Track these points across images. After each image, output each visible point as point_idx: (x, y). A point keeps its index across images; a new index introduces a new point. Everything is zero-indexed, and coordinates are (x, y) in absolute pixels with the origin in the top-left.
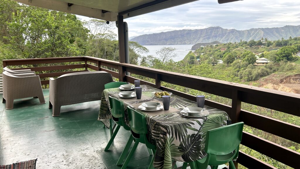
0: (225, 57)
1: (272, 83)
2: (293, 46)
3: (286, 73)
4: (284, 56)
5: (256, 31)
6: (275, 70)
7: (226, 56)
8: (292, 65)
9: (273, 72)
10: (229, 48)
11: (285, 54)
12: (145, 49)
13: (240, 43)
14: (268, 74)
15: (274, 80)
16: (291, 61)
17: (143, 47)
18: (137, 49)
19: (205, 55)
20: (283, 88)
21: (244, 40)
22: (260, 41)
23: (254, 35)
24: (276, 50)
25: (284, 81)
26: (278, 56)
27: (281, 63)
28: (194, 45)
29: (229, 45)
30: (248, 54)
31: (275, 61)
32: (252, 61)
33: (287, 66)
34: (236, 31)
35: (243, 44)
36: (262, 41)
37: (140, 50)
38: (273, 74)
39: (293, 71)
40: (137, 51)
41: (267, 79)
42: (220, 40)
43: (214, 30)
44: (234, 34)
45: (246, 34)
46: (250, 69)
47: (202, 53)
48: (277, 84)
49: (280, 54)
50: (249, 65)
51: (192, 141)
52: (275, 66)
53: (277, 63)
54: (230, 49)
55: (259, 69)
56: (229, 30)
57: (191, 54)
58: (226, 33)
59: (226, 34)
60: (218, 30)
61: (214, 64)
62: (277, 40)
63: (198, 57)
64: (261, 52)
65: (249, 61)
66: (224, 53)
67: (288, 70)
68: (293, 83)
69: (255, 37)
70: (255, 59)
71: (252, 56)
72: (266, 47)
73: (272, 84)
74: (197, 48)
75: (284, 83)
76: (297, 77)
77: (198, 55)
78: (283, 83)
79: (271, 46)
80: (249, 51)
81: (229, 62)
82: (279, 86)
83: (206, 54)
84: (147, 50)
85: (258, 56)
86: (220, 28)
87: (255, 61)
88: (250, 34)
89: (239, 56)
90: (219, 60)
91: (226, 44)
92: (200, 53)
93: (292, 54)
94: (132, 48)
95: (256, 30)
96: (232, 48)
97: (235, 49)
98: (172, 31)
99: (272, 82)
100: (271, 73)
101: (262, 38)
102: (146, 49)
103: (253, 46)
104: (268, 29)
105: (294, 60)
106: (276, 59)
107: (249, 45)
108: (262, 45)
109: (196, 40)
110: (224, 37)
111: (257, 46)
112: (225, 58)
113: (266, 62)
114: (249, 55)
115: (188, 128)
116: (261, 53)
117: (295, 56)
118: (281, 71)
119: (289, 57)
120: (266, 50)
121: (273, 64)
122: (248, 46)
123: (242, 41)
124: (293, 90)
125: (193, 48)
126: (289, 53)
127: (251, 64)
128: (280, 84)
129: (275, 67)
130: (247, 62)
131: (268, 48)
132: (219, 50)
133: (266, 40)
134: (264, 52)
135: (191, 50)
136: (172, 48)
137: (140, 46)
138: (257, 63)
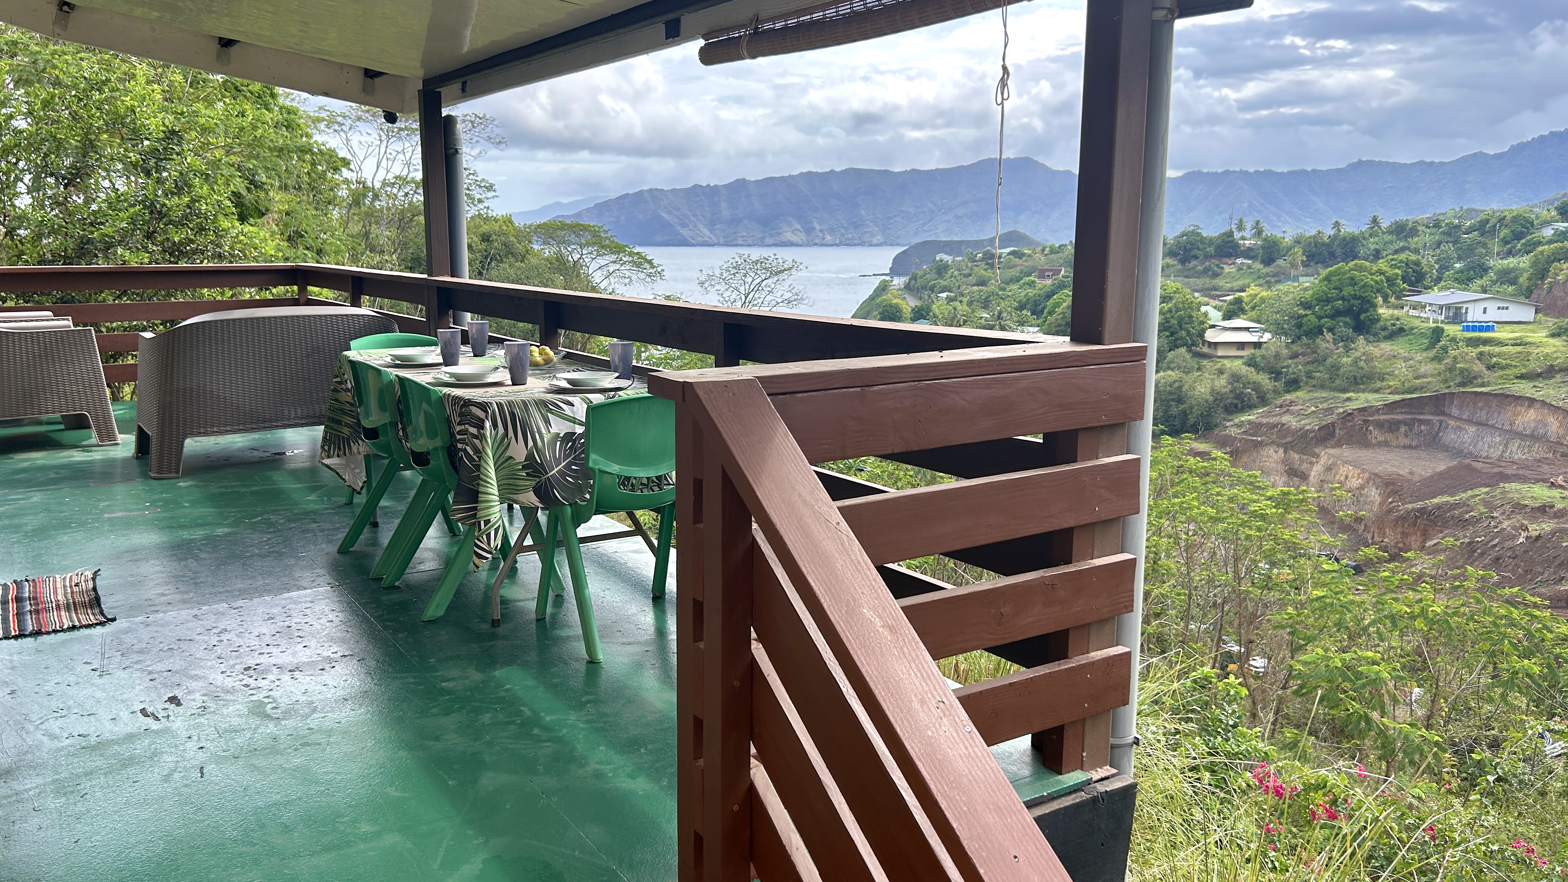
0: (1052, 313)
1: (1278, 446)
2: (1382, 264)
3: (1346, 396)
4: (1337, 314)
6: (1295, 381)
7: (1059, 311)
8: (1376, 358)
9: (1287, 391)
11: (1343, 299)
12: (641, 263)
14: (1262, 401)
15: (1288, 429)
16: (1371, 338)
17: (631, 254)
18: (602, 261)
19: (956, 304)
20: (1329, 469)
22: (1230, 234)
25: (1339, 432)
26: (1308, 312)
27: (1324, 345)
28: (905, 252)
31: (1299, 338)
32: (1188, 332)
33: (1350, 360)
36: (1237, 235)
38: (1287, 398)
39: (1378, 385)
41: (1256, 424)
42: (1036, 226)
46: (1174, 374)
47: (942, 292)
48: (1305, 450)
49: (1319, 300)
50: (1170, 356)
51: (565, 450)
52: (1298, 360)
53: (1308, 345)
55: (1221, 372)
57: (886, 296)
58: (1065, 191)
59: (1063, 199)
60: (1028, 174)
62: (1313, 232)
63: (921, 312)
65: (1173, 334)
66: (1050, 295)
67: (1355, 378)
68: (1379, 444)
69: (1207, 216)
70: (1203, 323)
71: (1184, 309)
72: (1258, 266)
73: (1281, 450)
74: (918, 264)
75: (1339, 444)
76: (1398, 417)
77: (918, 303)
78: (1332, 441)
79: (1280, 261)
80: (1171, 282)
82: (1315, 460)
83: (962, 295)
84: (653, 267)
85: (1217, 308)
86: (1037, 164)
87: (1201, 336)
88: (1184, 202)
92: (931, 289)
93: (1379, 301)
95: (1215, 176)
98: (792, 178)
99: (1279, 441)
100: (1277, 393)
101: (1241, 222)
102: (650, 262)
103: (1196, 258)
104: (1268, 176)
105: (1387, 334)
106: (1299, 326)
107: (1175, 255)
108: (1237, 256)
109: (913, 225)
110: (1055, 214)
111: (1215, 261)
112: (1052, 319)
113: (1255, 339)
116: (1231, 297)
117: (1390, 312)
118: (1322, 387)
119: (1363, 316)
120: (1259, 281)
121: (1285, 351)
125: (897, 268)
126: (1360, 297)
127: (1183, 350)
128: (1317, 450)
129: (1297, 367)
130: (1162, 341)
131: (1265, 270)
132: (1029, 275)
133: (1259, 233)
134: (1244, 291)
135: (888, 278)
136: (780, 261)
137: (617, 249)
138: (1213, 347)
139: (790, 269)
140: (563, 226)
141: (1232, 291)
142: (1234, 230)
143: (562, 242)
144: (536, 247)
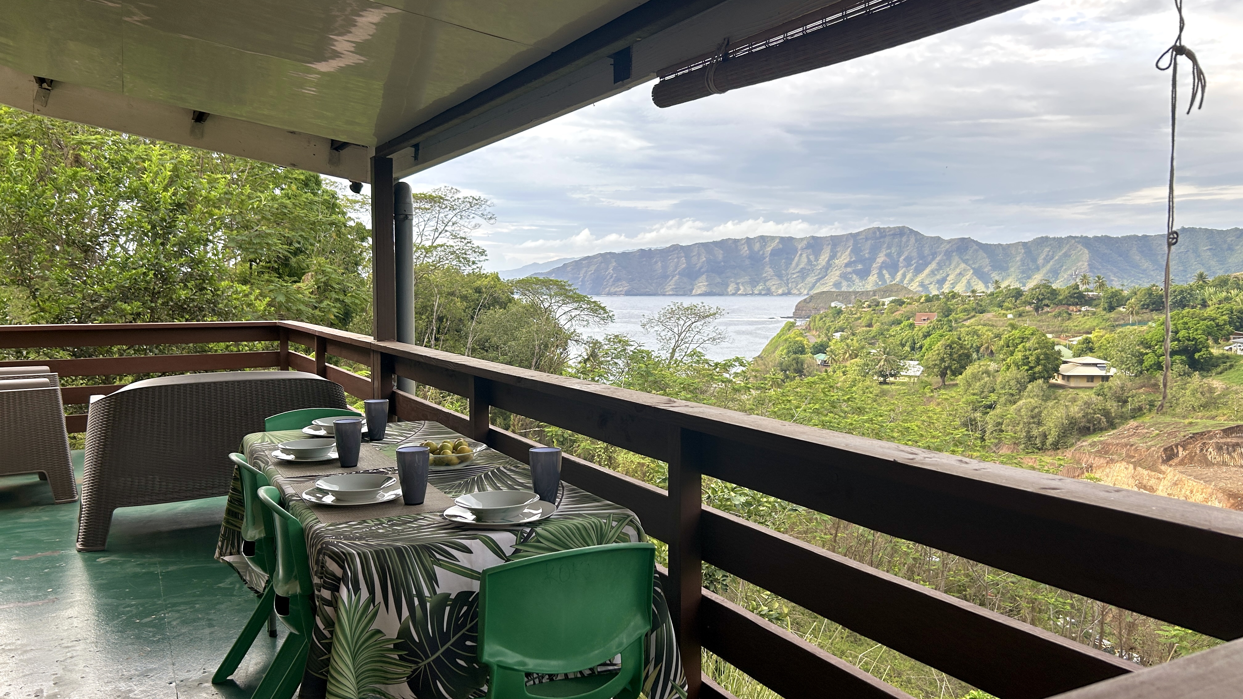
0: (930, 348)
1: (1128, 463)
2: (1210, 311)
3: (1187, 421)
4: (1175, 353)
5: (1060, 247)
6: (1140, 409)
7: (935, 348)
8: (1211, 390)
9: (1133, 417)
10: (947, 312)
11: (1179, 341)
12: (597, 309)
13: (992, 294)
14: (1112, 425)
15: (1136, 450)
16: (1205, 374)
17: (589, 303)
18: (566, 308)
19: (849, 341)
20: (1175, 484)
21: (1010, 282)
22: (1077, 287)
23: (1051, 263)
24: (1145, 328)
25: (1181, 453)
26: (1148, 351)
28: (805, 300)
29: (948, 299)
30: (1023, 339)
31: (1141, 372)
32: (1045, 366)
33: (1188, 392)
34: (975, 247)
35: (1007, 296)
36: (1082, 288)
37: (578, 312)
38: (1133, 423)
39: (1214, 413)
40: (564, 317)
41: (1109, 444)
42: (912, 280)
43: (887, 239)
44: (967, 257)
45: (1018, 259)
46: (1034, 401)
47: (837, 331)
48: (1152, 468)
49: (1158, 341)
50: (1030, 386)
51: (458, 619)
52: (1142, 391)
53: (1149, 378)
54: (950, 318)
55: (1074, 400)
56: (949, 242)
57: (792, 334)
58: (936, 253)
59: (933, 259)
60: (904, 239)
61: (885, 376)
62: (1147, 286)
63: (820, 349)
64: (1079, 333)
65: (1031, 368)
66: (927, 335)
67: (1193, 407)
68: (1218, 464)
69: (1055, 273)
70: (1057, 359)
71: (1042, 348)
72: (1099, 310)
73: (1131, 466)
74: (817, 309)
75: (1182, 463)
76: (1234, 440)
77: (819, 340)
78: (1176, 460)
79: (1121, 309)
80: (1029, 324)
81: (946, 368)
82: (1161, 476)
83: (853, 335)
84: (606, 312)
85: (1070, 348)
86: (911, 231)
87: (1057, 370)
88: (1034, 260)
89: (987, 348)
90: (908, 362)
91: (937, 297)
92: (828, 330)
93: (1210, 342)
94: (546, 305)
95: (1060, 241)
96: (961, 315)
97: (972, 320)
98: (715, 243)
99: (1128, 458)
100: (1124, 418)
101: (1085, 276)
102: (603, 309)
103: (1048, 306)
104: (1105, 240)
105: (1219, 370)
106: (1141, 362)
107: (1030, 304)
108: (1083, 305)
109: (811, 279)
110: (927, 271)
111: (1063, 308)
112: (932, 356)
113: (1103, 373)
114: (1028, 345)
115: (440, 565)
116: (1080, 338)
117: (1221, 351)
118: (1164, 414)
119: (1197, 356)
120: (1103, 324)
121: (1129, 384)
122: (1028, 308)
123: (1003, 285)
124: (1220, 495)
125: (799, 311)
126: (1194, 339)
127: (1040, 381)
128: (1163, 468)
129: (1142, 397)
130: (1023, 373)
131: (1108, 315)
132: (908, 319)
133: (1102, 285)
134: (1091, 333)
135: (792, 320)
136: (707, 307)
137: (578, 299)
138: (1066, 379)
139: (715, 314)
140: (538, 281)
141: (1080, 333)
142: (1079, 284)
143: (536, 293)
144: (516, 297)
